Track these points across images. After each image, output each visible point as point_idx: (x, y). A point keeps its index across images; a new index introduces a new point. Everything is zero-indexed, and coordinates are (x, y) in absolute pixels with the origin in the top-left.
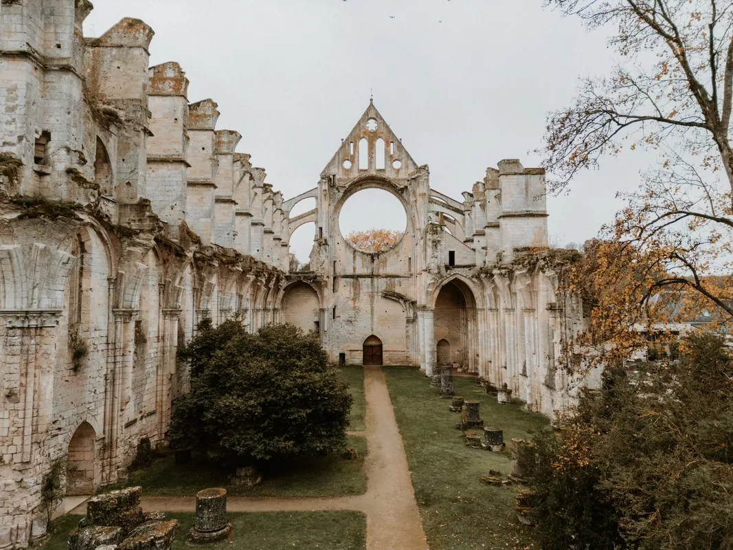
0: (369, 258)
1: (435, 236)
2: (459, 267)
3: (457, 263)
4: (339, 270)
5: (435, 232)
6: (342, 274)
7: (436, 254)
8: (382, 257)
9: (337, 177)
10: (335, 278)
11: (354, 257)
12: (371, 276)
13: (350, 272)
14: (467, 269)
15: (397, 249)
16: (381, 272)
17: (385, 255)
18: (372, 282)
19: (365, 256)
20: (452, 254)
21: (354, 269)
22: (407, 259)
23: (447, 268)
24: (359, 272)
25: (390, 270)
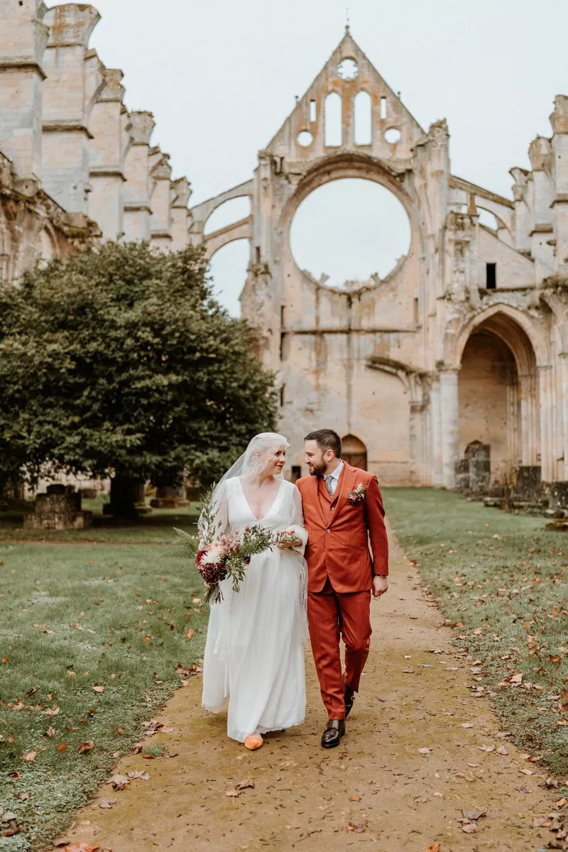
0: (344, 298)
1: (461, 235)
2: (503, 290)
3: (500, 282)
4: (291, 324)
5: (461, 227)
6: (297, 328)
7: (462, 266)
8: (365, 297)
9: (287, 160)
10: (283, 335)
11: (318, 299)
12: (348, 331)
13: (309, 324)
14: (519, 294)
15: (393, 284)
16: (366, 324)
17: (373, 294)
18: (349, 341)
19: (336, 297)
20: (491, 269)
21: (317, 320)
22: (411, 301)
23: (482, 293)
24: (325, 324)
25: (380, 321)
